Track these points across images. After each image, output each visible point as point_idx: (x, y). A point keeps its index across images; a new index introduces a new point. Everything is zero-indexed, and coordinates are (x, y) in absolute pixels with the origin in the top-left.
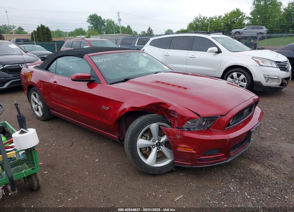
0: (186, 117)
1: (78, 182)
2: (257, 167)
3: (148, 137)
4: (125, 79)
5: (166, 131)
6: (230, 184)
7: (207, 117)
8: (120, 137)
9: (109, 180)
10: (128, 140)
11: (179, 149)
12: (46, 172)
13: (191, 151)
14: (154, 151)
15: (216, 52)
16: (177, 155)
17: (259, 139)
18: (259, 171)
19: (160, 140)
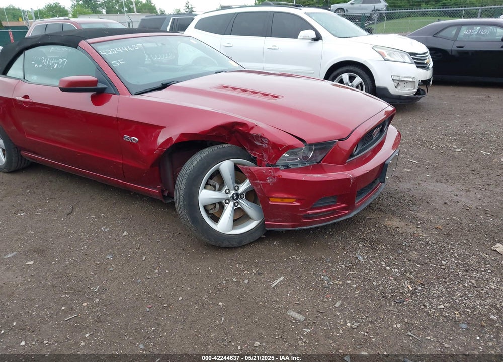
0: (281, 146)
1: (95, 274)
2: (394, 223)
3: (217, 186)
4: (163, 85)
5: (248, 173)
6: (357, 252)
7: (316, 144)
8: (163, 191)
9: (153, 264)
10: (182, 192)
11: (272, 202)
12: (32, 263)
13: (292, 203)
14: (229, 209)
15: (312, 39)
16: (268, 211)
17: (392, 180)
18: (398, 228)
19: (238, 189)
